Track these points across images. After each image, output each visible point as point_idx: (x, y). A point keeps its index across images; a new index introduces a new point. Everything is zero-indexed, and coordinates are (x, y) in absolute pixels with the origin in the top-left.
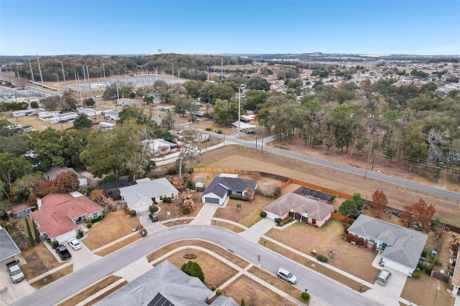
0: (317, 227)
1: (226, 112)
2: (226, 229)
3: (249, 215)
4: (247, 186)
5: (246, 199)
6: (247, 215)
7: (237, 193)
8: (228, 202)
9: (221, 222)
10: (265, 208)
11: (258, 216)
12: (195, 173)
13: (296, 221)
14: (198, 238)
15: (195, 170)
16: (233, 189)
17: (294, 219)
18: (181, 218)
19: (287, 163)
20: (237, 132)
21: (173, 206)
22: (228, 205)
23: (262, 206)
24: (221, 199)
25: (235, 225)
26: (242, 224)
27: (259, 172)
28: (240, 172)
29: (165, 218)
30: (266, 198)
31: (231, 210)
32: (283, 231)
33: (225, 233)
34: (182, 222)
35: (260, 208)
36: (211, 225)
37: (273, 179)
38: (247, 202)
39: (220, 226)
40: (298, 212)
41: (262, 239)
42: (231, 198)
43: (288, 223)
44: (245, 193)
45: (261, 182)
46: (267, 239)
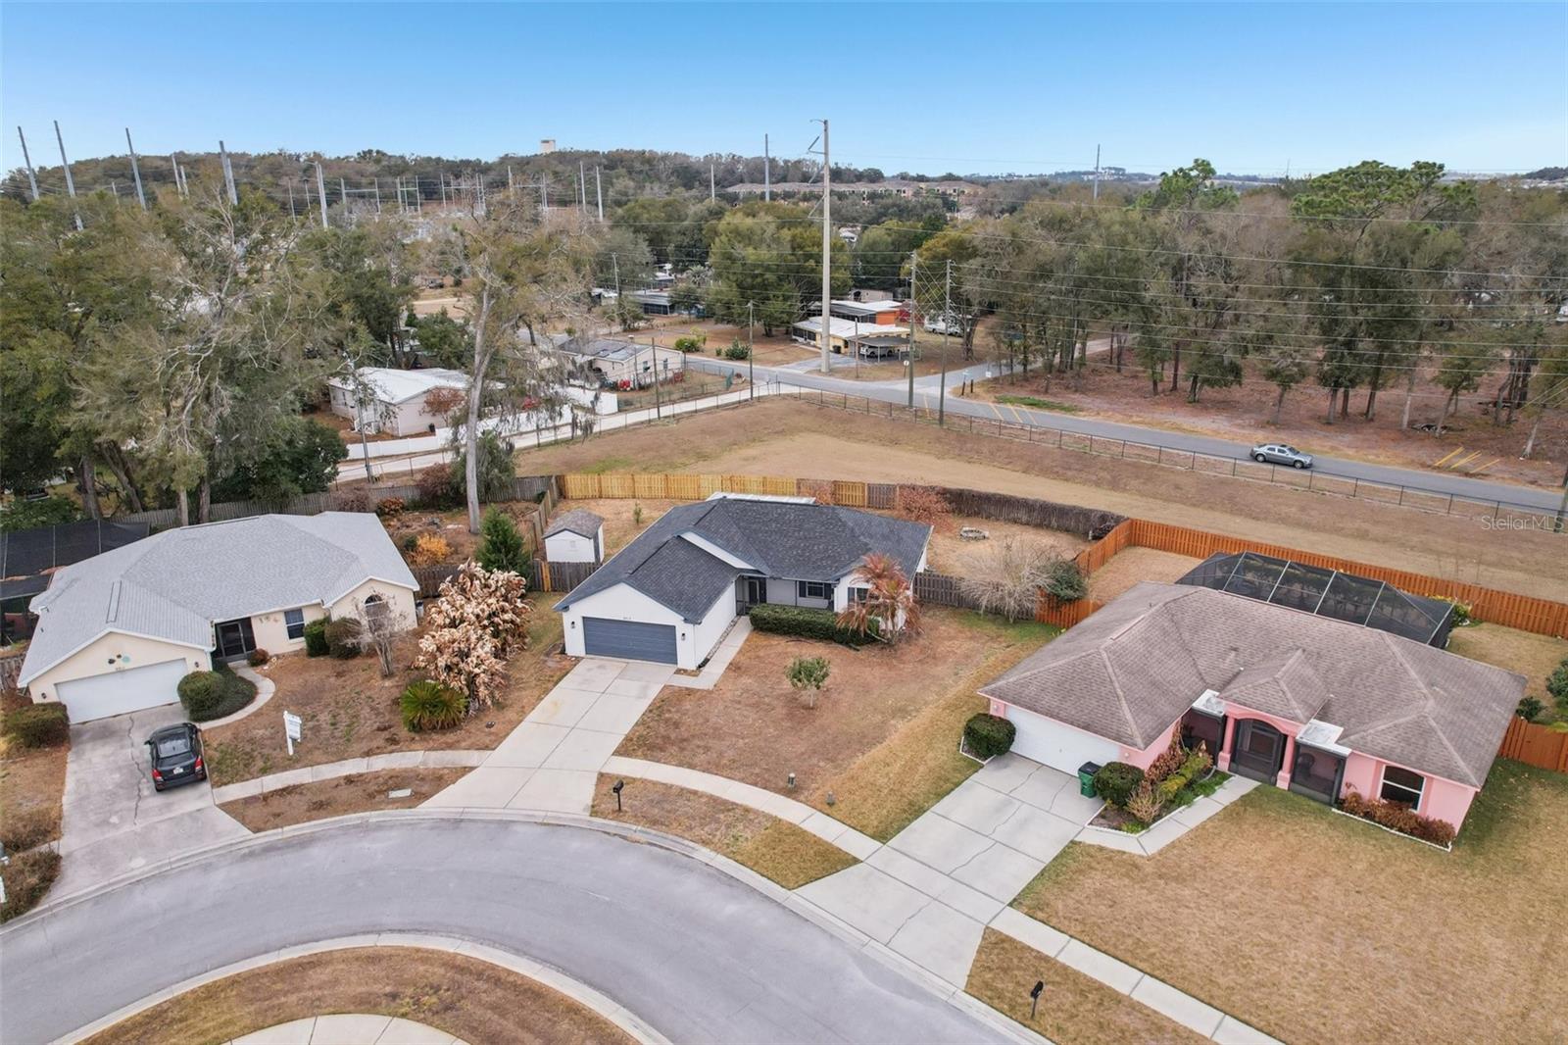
0: (1430, 831)
1: (768, 269)
2: (704, 854)
3: (884, 738)
4: (866, 550)
5: (856, 632)
6: (866, 741)
7: (802, 594)
8: (740, 652)
9: (668, 794)
10: (1001, 683)
11: (949, 748)
12: (573, 504)
13: (1237, 787)
14: (447, 931)
15: (575, 483)
16: (772, 567)
17: (1223, 764)
18: (382, 763)
19: (1078, 461)
20: (818, 355)
21: (363, 676)
22: (734, 667)
23: (968, 674)
24: (687, 628)
25: (777, 821)
26: (829, 806)
27: (933, 488)
28: (829, 489)
29: (267, 759)
30: (991, 629)
31: (756, 706)
32: (1167, 868)
33: (689, 887)
34: (373, 792)
35: (962, 686)
36: (586, 816)
37: (1016, 528)
38: (864, 653)
39: (654, 823)
40: (1262, 715)
41: (997, 946)
42: (762, 626)
43: (1189, 803)
44: (851, 591)
45: (948, 542)
46: (1050, 951)
